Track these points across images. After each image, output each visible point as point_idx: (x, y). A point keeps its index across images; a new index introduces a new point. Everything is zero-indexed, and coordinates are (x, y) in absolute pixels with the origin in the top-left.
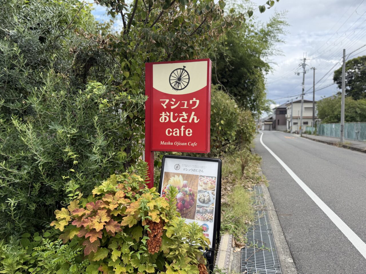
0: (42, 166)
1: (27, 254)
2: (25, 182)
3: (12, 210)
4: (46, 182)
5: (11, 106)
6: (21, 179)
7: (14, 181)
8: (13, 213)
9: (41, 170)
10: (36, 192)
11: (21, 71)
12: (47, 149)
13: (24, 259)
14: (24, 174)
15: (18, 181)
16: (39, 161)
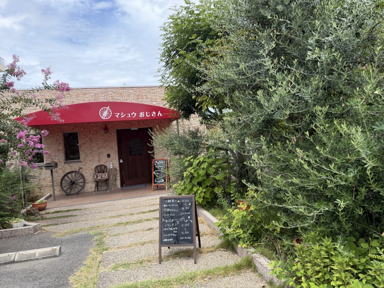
0: (370, 170)
1: (355, 258)
2: (350, 185)
3: (340, 211)
4: (373, 188)
5: (333, 111)
6: (346, 181)
7: (340, 183)
8: (341, 214)
9: (369, 174)
10: (362, 196)
11: (340, 74)
12: (374, 152)
13: (353, 263)
14: (350, 177)
15: (344, 183)
16: (368, 165)
